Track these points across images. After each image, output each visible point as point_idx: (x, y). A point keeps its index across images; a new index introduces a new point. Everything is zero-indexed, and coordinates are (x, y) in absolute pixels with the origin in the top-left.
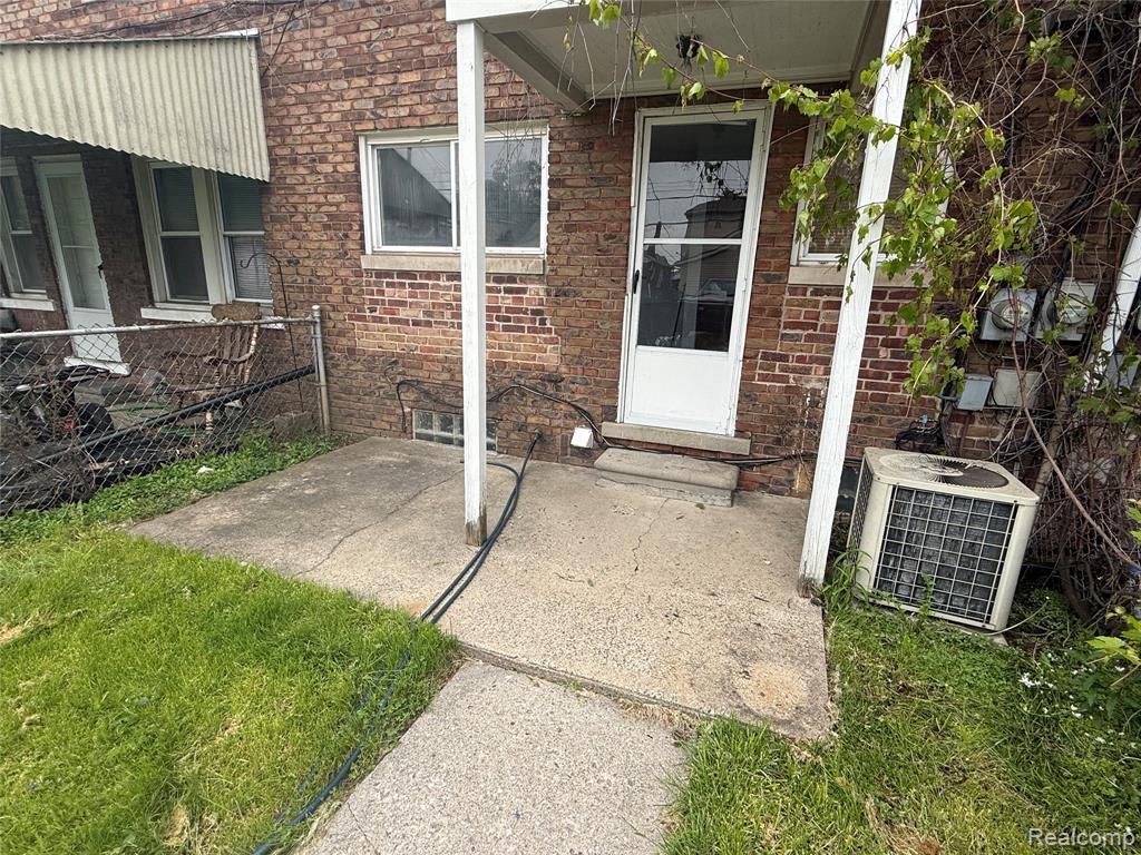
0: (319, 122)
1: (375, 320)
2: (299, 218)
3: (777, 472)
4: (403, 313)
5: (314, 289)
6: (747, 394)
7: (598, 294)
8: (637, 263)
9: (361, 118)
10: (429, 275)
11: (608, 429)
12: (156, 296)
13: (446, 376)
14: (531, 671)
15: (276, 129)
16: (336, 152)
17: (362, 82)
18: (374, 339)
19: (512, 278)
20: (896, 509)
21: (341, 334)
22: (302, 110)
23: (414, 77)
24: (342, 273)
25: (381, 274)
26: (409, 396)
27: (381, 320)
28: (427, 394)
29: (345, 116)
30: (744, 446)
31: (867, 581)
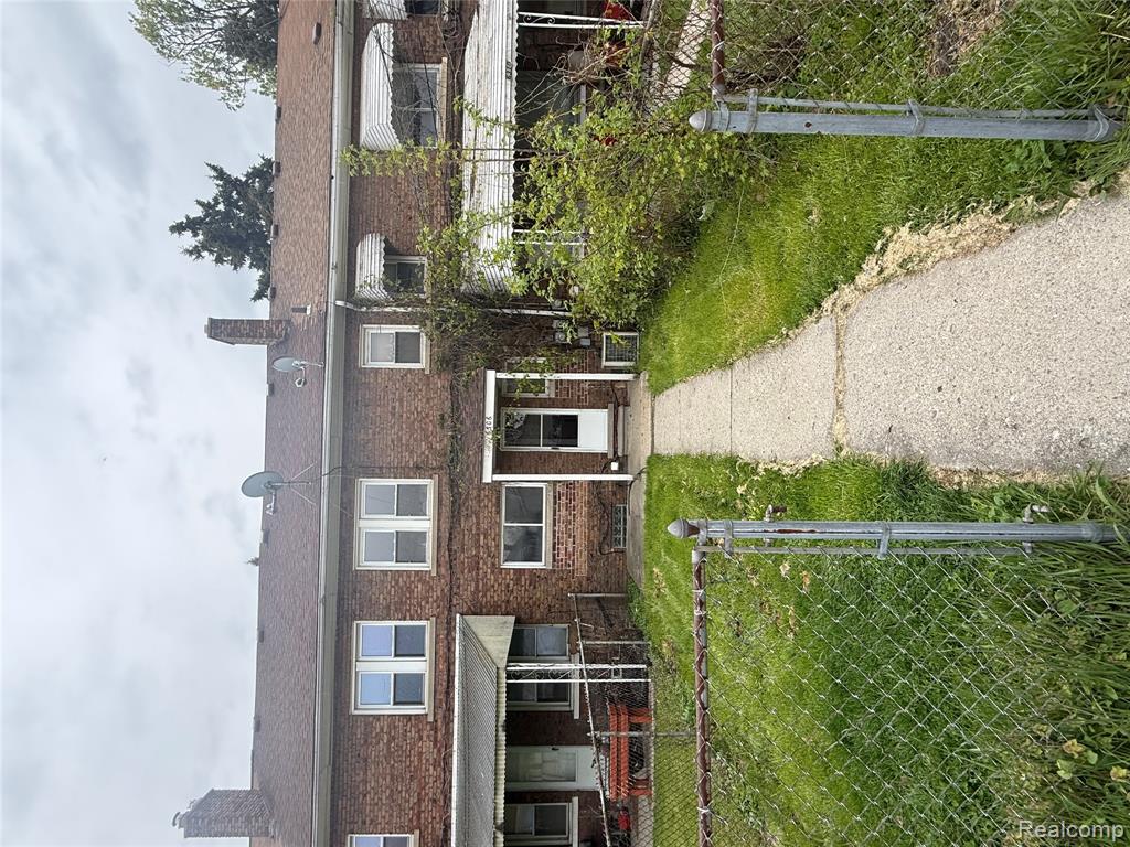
0: (493, 586)
1: (573, 564)
2: (531, 602)
3: (619, 394)
4: (570, 550)
5: (561, 597)
6: (592, 407)
7: (560, 462)
8: (549, 449)
9: (493, 564)
10: (554, 535)
11: (611, 456)
12: (568, 709)
13: (596, 529)
14: (653, 436)
15: (494, 610)
16: (505, 579)
17: (481, 562)
18: (582, 566)
19: (555, 497)
20: (611, 360)
21: (580, 584)
22: (488, 594)
23: (482, 538)
24: (554, 580)
25: (554, 560)
26: (606, 549)
27: (573, 561)
28: (604, 538)
29: (493, 572)
30: (611, 406)
31: (632, 364)
